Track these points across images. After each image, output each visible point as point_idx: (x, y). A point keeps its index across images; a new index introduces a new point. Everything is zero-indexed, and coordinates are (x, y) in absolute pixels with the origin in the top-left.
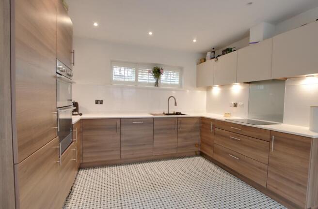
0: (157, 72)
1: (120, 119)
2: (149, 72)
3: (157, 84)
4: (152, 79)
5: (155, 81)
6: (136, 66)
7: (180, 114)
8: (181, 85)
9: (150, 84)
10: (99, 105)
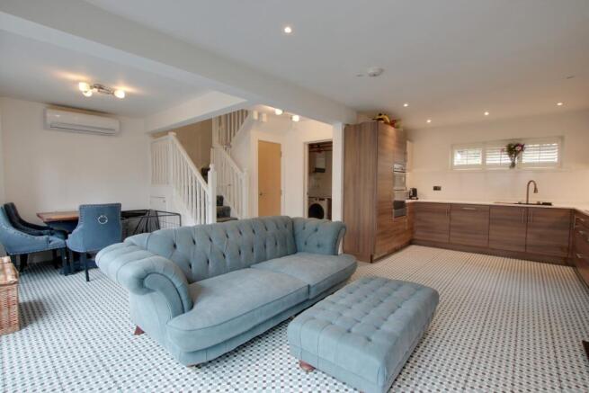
0: (514, 149)
1: (451, 204)
2: (503, 150)
3: (513, 165)
4: (506, 159)
5: (510, 162)
6: (484, 145)
7: (550, 204)
8: (561, 163)
9: (505, 165)
10: (436, 191)
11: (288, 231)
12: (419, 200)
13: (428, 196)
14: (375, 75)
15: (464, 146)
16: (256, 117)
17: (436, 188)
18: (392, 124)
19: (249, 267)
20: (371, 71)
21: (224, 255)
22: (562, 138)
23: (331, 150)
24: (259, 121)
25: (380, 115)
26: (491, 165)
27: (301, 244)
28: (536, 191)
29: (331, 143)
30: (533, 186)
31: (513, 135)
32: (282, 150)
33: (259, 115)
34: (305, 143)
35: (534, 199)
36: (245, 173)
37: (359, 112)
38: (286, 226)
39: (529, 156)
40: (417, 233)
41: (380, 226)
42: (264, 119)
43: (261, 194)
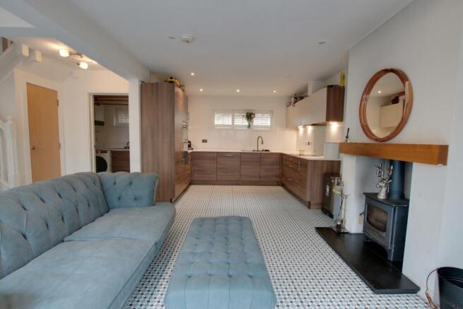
0: (250, 116)
1: (217, 153)
2: (243, 116)
3: (249, 126)
4: (246, 123)
5: (248, 124)
6: (233, 112)
7: (268, 151)
8: (272, 127)
9: (244, 126)
10: (204, 143)
11: (98, 189)
12: (194, 150)
13: (199, 147)
14: (187, 41)
15: (225, 111)
16: (25, 52)
17: (204, 141)
18: (180, 87)
19: (63, 241)
20: (185, 37)
21: (24, 236)
22: (272, 112)
23: (128, 105)
24: (30, 60)
25: (172, 78)
26: (237, 126)
27: (113, 200)
28: (262, 143)
29: (127, 97)
30: (260, 139)
31: (249, 107)
32: (59, 98)
33: (31, 51)
34: (90, 94)
35: (260, 149)
36: (10, 122)
37: (152, 73)
38: (94, 183)
39: (257, 122)
40: (195, 175)
41: (177, 173)
42: (38, 57)
43: (33, 148)
